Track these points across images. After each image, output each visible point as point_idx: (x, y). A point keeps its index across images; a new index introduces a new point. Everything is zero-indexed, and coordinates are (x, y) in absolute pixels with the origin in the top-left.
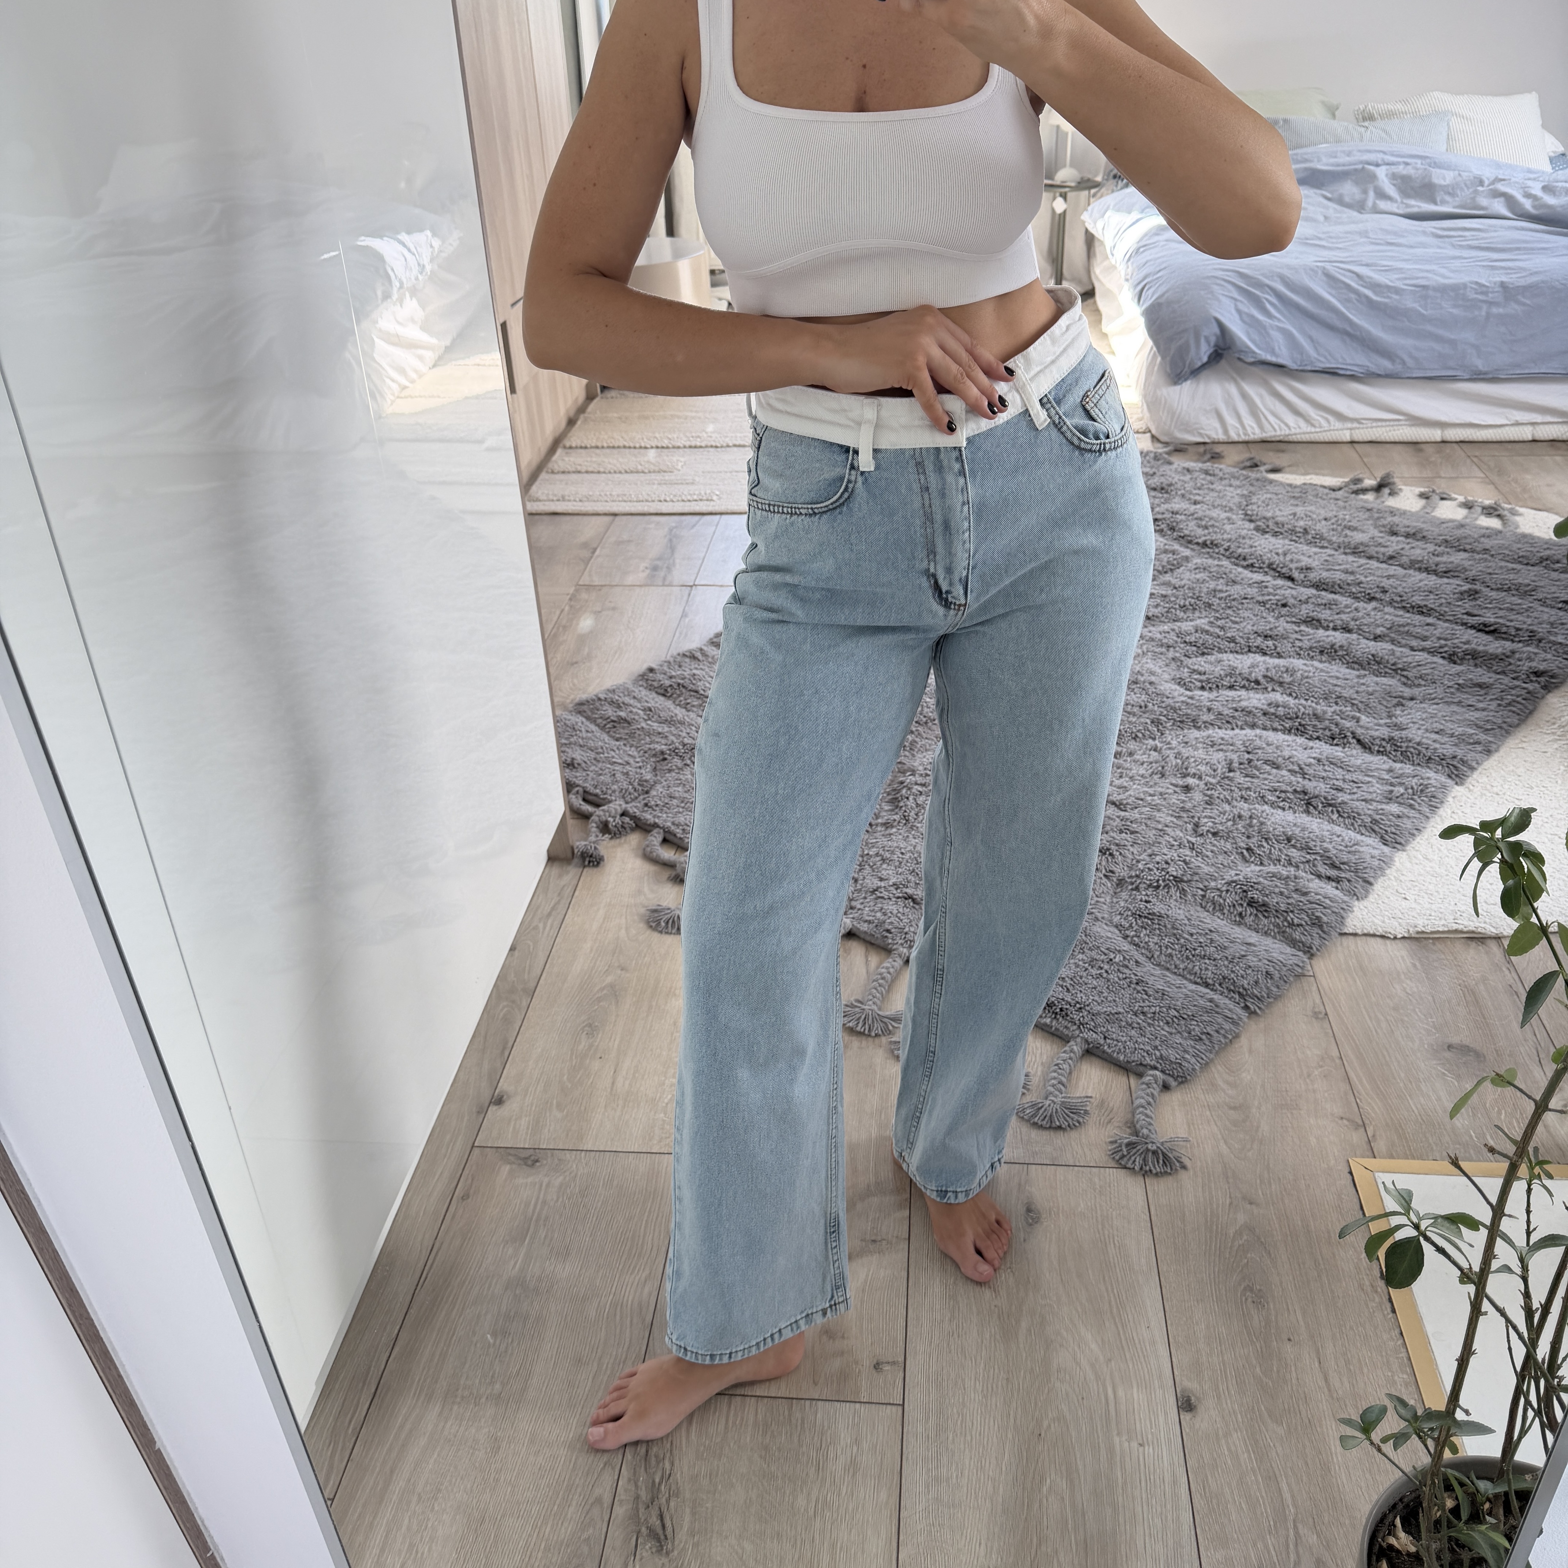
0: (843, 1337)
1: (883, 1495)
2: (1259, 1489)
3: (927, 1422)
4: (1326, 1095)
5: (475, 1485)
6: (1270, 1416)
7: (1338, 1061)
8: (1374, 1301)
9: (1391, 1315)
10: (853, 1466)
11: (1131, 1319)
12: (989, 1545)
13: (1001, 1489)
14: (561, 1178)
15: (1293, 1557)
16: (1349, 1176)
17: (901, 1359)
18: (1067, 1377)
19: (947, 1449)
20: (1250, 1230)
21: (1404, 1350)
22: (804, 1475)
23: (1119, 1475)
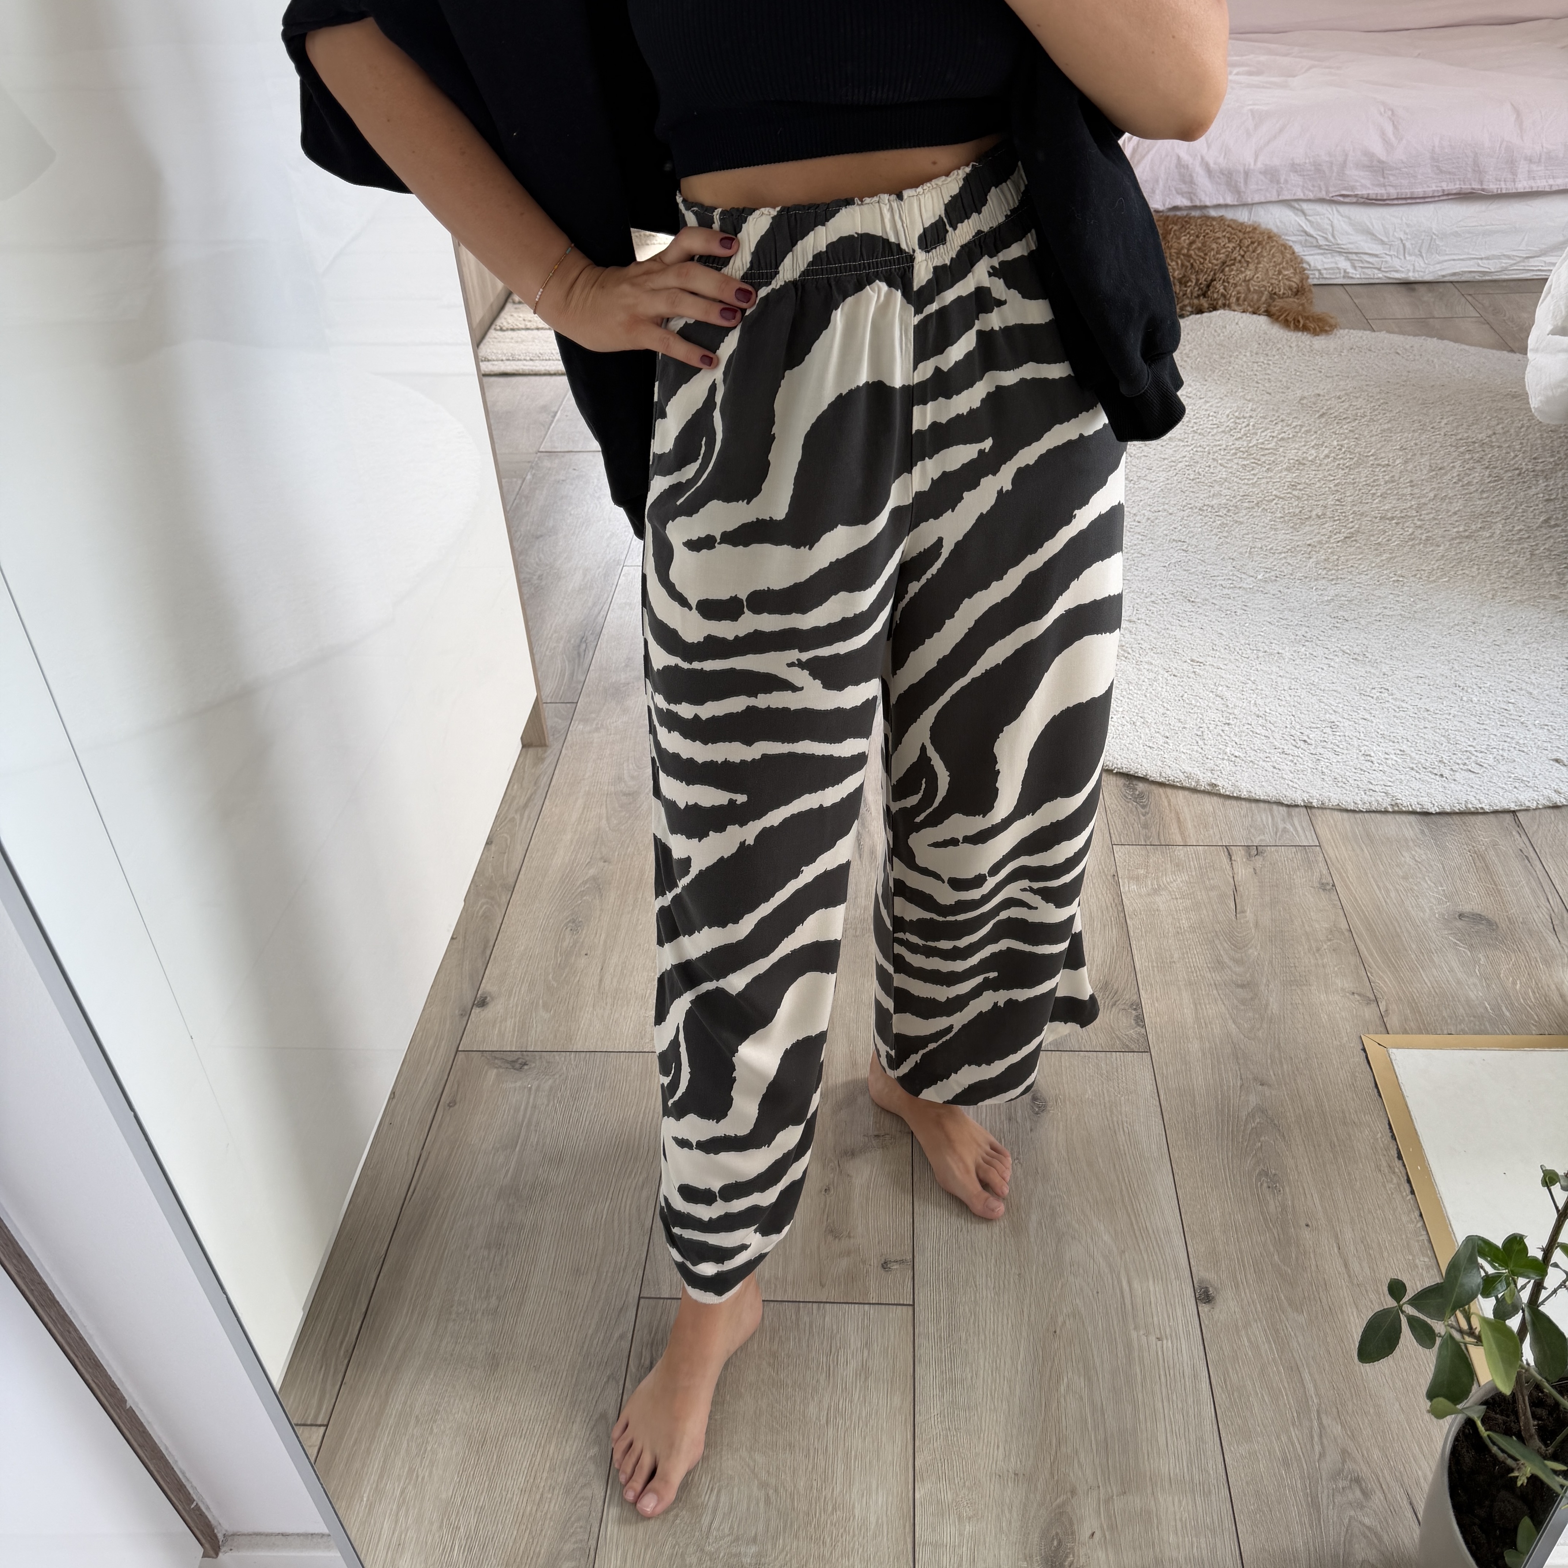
0: (849, 1236)
1: (897, 1401)
2: (1281, 1381)
3: (938, 1322)
4: (1336, 969)
5: (475, 1405)
6: (1290, 1304)
7: (1347, 934)
8: (1391, 1181)
9: (1410, 1197)
10: (864, 1371)
11: (1145, 1210)
12: (1007, 1448)
13: (1018, 1390)
14: (550, 1082)
15: (1317, 1448)
16: (1362, 1053)
17: (909, 1257)
18: (1081, 1271)
19: (960, 1349)
20: (1262, 1112)
21: (1425, 1233)
22: (814, 1382)
23: (1138, 1371)
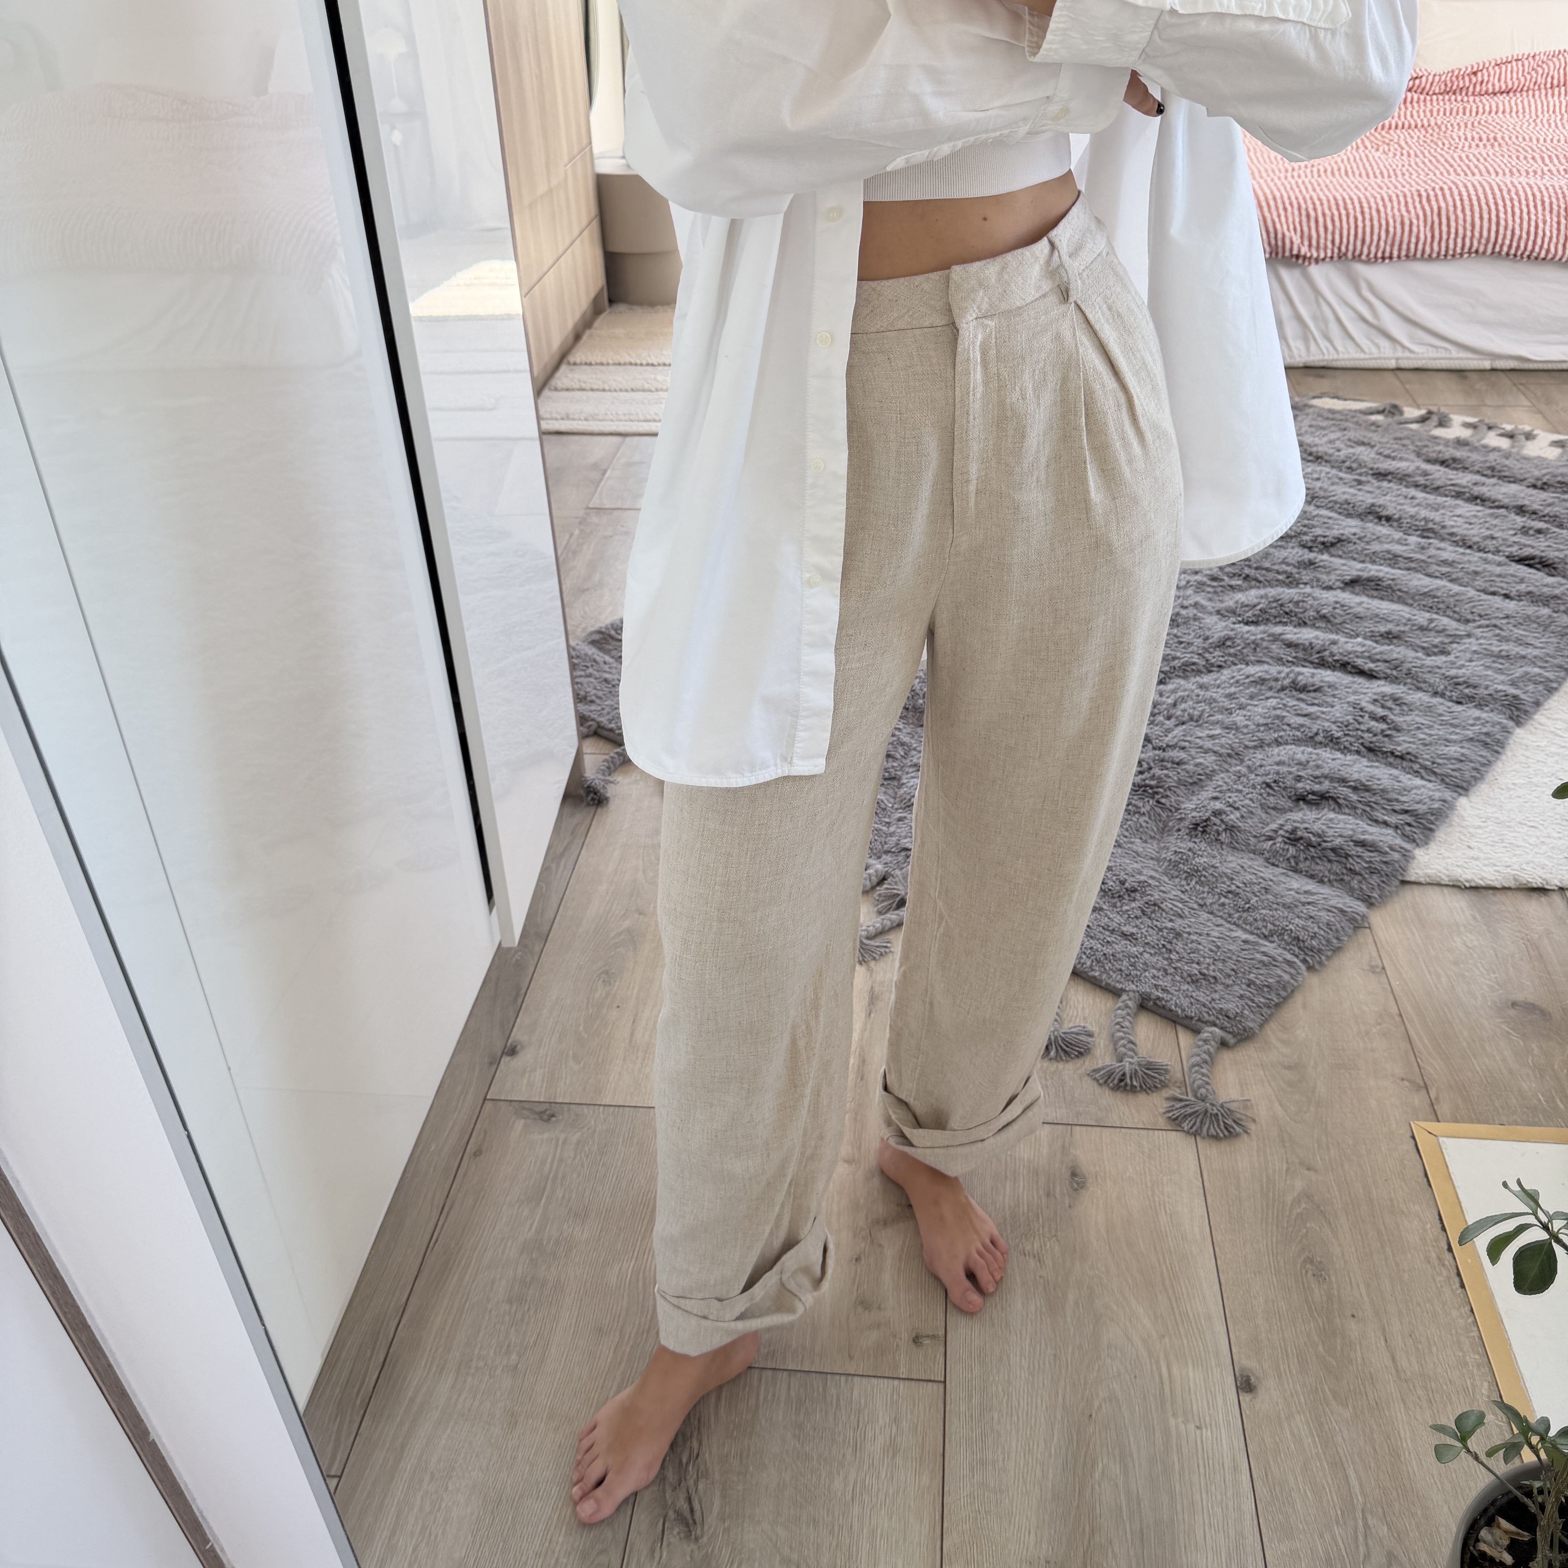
0: (879, 1308)
1: (925, 1479)
2: (1325, 1477)
3: (971, 1400)
4: (1386, 1054)
5: (492, 1463)
6: (1334, 1397)
7: (1398, 1019)
8: (1441, 1275)
9: (1460, 1291)
10: (893, 1447)
11: (1185, 1293)
12: (1039, 1533)
13: (1051, 1476)
14: (578, 1135)
15: (1362, 1549)
16: (1411, 1140)
17: (941, 1333)
18: (1119, 1354)
19: (993, 1430)
20: (1308, 1197)
21: (1476, 1329)
22: (841, 1456)
23: (1176, 1460)
